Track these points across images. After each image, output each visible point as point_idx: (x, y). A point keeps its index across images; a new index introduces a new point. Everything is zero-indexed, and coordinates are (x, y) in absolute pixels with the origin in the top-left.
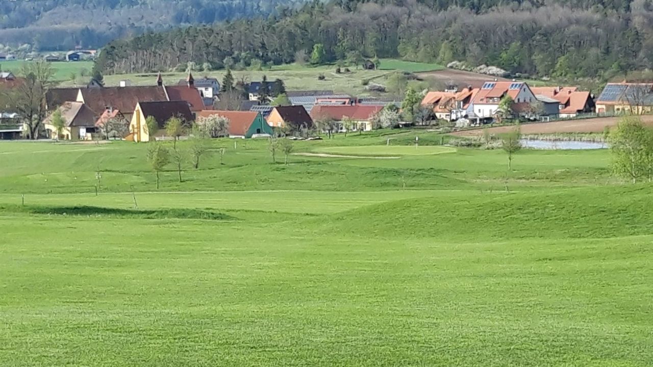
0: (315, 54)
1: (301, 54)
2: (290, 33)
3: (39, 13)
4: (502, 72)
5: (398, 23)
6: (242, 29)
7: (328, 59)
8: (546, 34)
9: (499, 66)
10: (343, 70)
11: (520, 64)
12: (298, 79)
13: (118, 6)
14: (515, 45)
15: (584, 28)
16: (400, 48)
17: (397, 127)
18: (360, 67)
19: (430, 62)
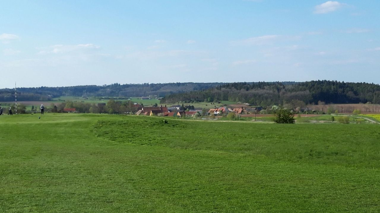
0: (209, 100)
1: (205, 100)
2: (203, 95)
3: (161, 87)
4: (249, 104)
5: (228, 93)
6: (193, 94)
7: (211, 101)
8: (260, 96)
9: (248, 103)
10: (212, 104)
11: (253, 103)
12: (201, 105)
13: (180, 86)
14: (252, 98)
15: (267, 95)
16: (228, 99)
17: (198, 116)
18: (217, 103)
19: (234, 102)
